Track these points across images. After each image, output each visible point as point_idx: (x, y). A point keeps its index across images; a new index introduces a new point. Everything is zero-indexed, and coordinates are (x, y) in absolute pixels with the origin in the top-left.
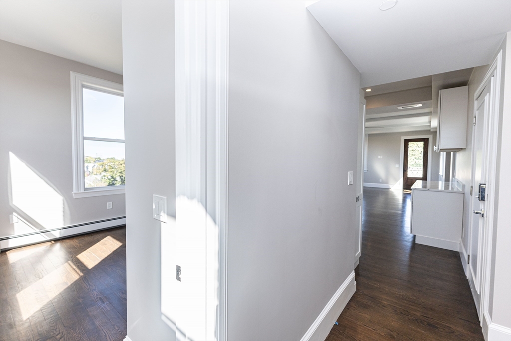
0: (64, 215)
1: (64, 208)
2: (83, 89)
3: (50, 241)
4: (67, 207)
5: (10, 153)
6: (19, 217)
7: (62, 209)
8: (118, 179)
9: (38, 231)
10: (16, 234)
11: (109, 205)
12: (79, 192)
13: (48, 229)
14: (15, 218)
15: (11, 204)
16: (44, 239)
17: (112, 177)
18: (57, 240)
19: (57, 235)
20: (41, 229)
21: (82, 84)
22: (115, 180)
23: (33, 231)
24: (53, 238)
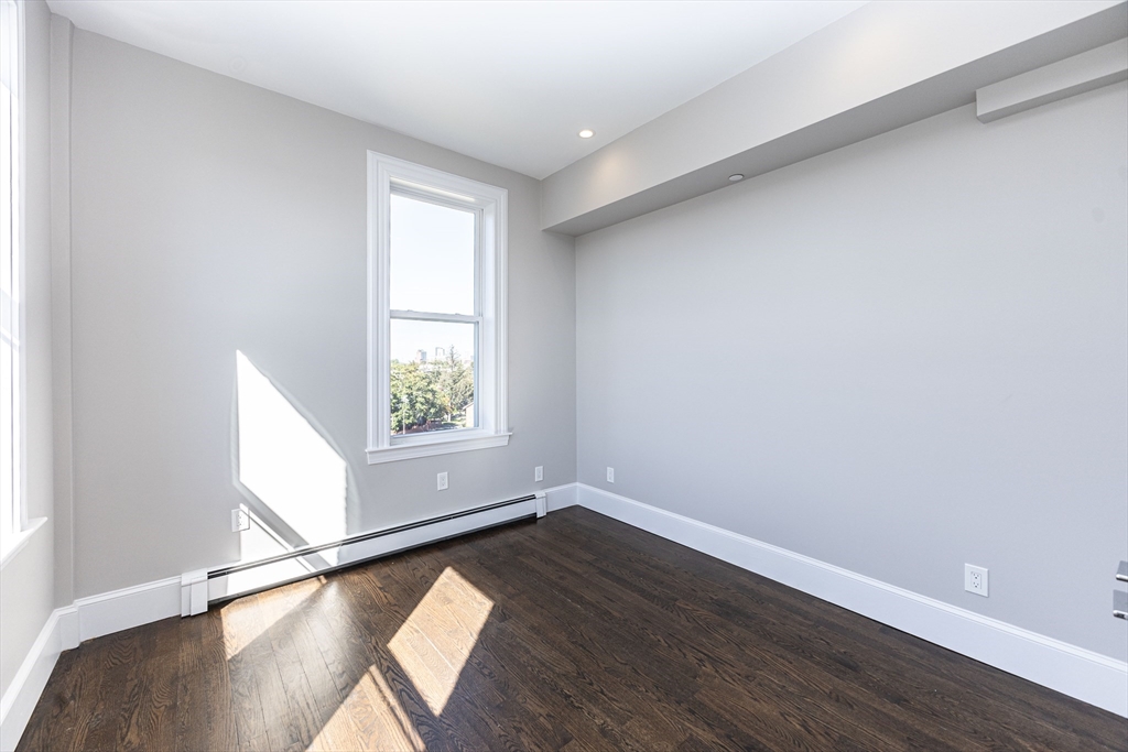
0: (346, 509)
1: (347, 489)
2: (392, 195)
3: (316, 576)
4: (353, 489)
5: (238, 353)
6: (252, 515)
7: (343, 493)
8: (405, 399)
9: (292, 550)
10: (246, 559)
11: (442, 481)
12: (380, 448)
13: (312, 544)
14: (243, 516)
15: (235, 483)
16: (304, 573)
17: (395, 396)
18: (331, 574)
19: (332, 559)
20: (297, 546)
21: (391, 183)
22: (399, 401)
23: (282, 552)
24: (323, 568)
